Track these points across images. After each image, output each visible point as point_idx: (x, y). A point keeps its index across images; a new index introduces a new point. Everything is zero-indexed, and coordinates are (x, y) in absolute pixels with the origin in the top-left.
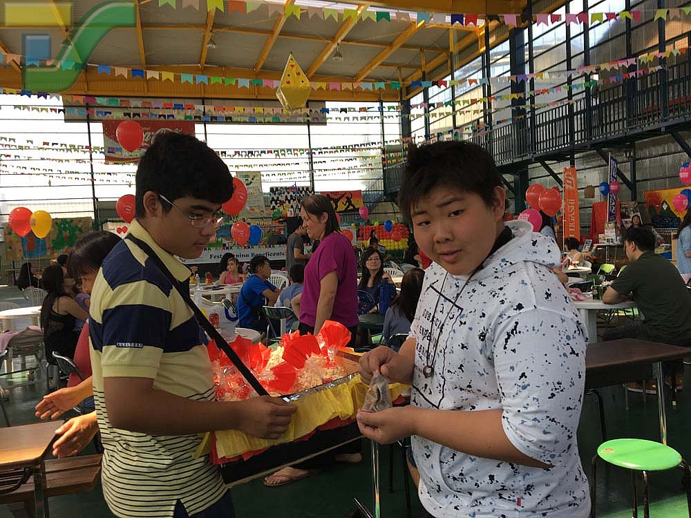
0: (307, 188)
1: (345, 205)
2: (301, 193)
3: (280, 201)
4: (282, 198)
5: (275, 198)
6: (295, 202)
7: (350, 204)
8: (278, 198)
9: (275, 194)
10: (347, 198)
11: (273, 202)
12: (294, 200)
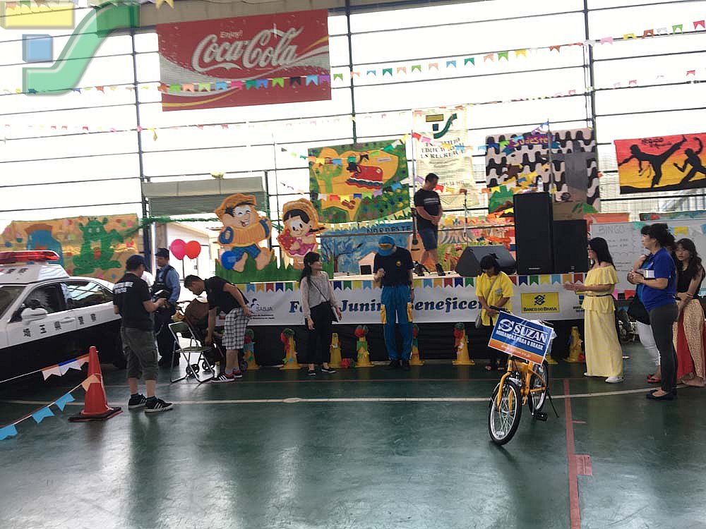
0: (579, 134)
1: (682, 170)
2: (564, 146)
3: (510, 167)
4: (515, 160)
5: (498, 161)
6: (547, 166)
7: (698, 167)
8: (504, 159)
9: (497, 152)
10: (688, 152)
11: (493, 171)
12: (543, 163)
